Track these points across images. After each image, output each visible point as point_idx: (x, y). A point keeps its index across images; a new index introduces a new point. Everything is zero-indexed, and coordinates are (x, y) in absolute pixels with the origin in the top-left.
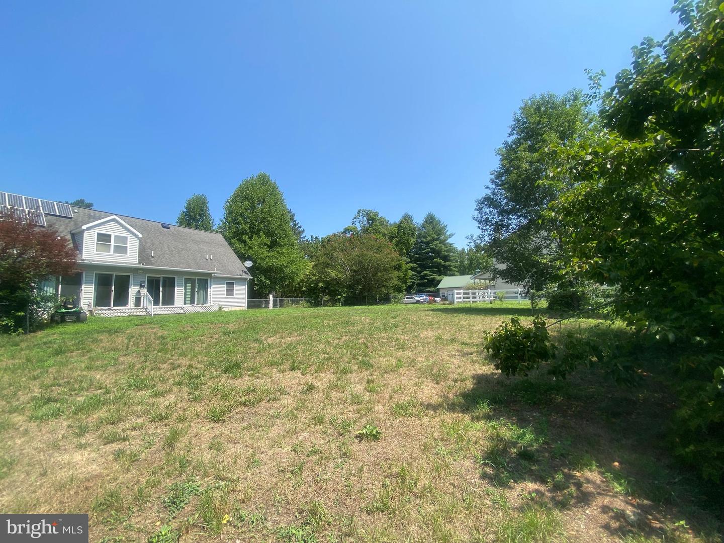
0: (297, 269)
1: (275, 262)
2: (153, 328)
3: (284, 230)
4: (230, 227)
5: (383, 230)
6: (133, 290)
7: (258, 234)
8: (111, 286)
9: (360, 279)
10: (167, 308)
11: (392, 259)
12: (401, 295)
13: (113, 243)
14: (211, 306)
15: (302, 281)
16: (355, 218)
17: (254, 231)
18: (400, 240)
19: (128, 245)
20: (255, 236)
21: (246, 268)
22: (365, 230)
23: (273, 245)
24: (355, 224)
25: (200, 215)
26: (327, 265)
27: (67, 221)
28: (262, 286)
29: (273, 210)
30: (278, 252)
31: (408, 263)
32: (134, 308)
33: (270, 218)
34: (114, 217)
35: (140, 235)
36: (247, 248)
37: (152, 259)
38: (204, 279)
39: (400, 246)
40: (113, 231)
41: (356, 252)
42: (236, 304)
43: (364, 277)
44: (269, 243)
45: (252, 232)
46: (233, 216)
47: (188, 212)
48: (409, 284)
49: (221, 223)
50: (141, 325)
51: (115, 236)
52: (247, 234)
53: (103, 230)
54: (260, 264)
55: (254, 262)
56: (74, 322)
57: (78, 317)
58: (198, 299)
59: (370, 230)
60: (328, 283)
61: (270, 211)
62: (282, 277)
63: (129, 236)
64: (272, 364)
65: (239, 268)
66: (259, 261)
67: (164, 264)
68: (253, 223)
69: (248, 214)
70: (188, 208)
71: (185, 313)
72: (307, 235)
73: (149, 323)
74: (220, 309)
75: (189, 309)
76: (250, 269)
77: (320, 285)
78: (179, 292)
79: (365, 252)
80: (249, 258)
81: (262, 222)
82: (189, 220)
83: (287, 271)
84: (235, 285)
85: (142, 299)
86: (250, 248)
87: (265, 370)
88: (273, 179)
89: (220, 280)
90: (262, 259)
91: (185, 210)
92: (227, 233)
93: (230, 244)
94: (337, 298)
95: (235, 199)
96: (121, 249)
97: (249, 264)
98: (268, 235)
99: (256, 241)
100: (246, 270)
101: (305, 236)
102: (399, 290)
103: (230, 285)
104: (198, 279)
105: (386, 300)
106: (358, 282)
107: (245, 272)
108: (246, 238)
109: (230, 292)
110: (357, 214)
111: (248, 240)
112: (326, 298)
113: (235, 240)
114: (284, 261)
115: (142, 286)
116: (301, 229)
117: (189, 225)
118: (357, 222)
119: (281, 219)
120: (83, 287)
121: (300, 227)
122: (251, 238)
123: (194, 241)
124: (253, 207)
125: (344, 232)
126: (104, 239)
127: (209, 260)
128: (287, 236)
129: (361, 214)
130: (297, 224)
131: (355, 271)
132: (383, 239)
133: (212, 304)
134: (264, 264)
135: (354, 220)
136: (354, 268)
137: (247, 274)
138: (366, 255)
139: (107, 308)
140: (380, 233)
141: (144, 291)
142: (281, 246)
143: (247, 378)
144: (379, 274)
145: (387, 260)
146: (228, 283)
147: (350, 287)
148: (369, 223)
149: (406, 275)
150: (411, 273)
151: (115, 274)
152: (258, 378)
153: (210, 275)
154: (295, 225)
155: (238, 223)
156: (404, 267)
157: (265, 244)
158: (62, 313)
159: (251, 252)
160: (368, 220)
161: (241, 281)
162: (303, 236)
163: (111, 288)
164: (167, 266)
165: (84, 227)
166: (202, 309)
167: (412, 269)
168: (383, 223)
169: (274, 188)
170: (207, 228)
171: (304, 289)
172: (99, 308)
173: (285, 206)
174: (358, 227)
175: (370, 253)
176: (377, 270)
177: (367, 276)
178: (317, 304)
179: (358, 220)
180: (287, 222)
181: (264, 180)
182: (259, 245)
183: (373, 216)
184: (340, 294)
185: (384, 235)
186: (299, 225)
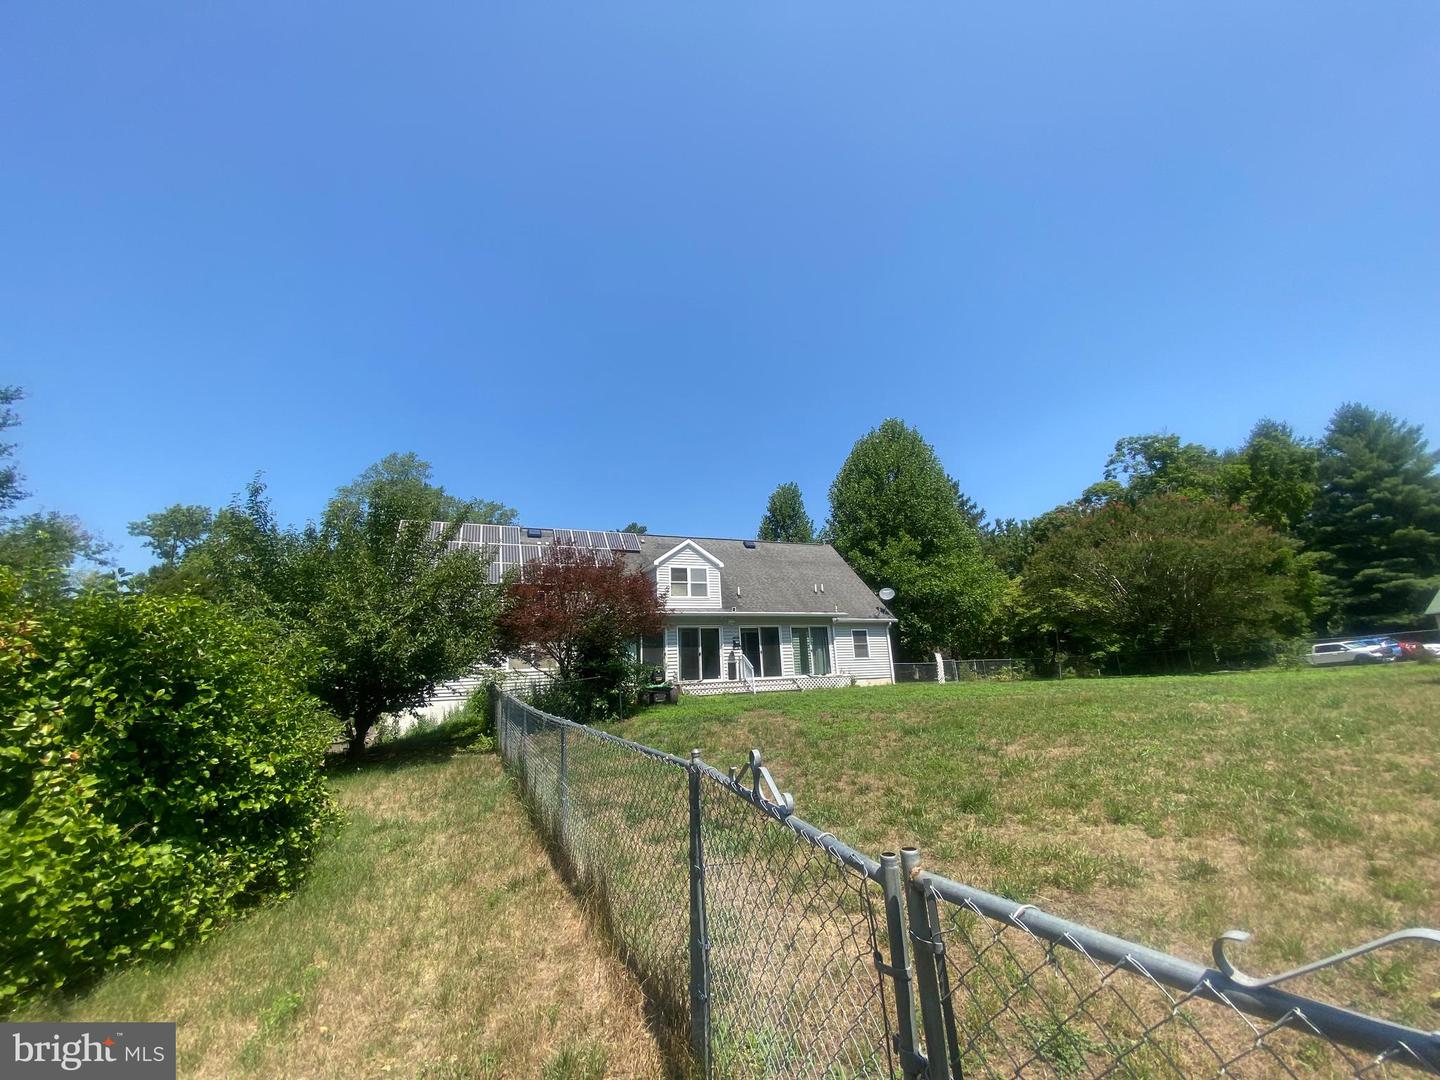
0: (987, 596)
1: (938, 586)
2: (775, 716)
3: (945, 519)
4: (843, 530)
5: (1203, 476)
6: (724, 651)
7: (894, 535)
8: (697, 646)
9: (1162, 609)
10: (773, 681)
11: (1258, 546)
12: (1297, 642)
13: (689, 582)
14: (838, 677)
15: (997, 621)
16: (1112, 462)
17: (888, 531)
18: (1265, 494)
19: (708, 583)
20: (890, 540)
21: (885, 602)
22: (1145, 486)
23: (928, 551)
24: (1115, 477)
25: (790, 517)
26: (1062, 581)
27: (635, 555)
28: (917, 635)
29: (918, 481)
30: (939, 565)
31: (1301, 551)
32: (728, 680)
33: (914, 501)
34: (688, 541)
35: (722, 565)
36: (878, 564)
37: (739, 600)
38: (820, 628)
39: (1267, 509)
40: (689, 562)
41: (1137, 541)
42: (876, 673)
43: (1171, 601)
44: (919, 549)
45: (884, 534)
46: (845, 511)
47: (774, 516)
48: (1321, 610)
49: (828, 526)
50: (752, 710)
51: (692, 570)
52: (876, 538)
53: (676, 564)
54: (907, 592)
55: (897, 590)
56: (664, 703)
57: (669, 696)
58: (815, 664)
59: (1162, 483)
60: (1063, 623)
61: (913, 486)
62: (957, 616)
63: (707, 567)
64: (1057, 804)
65: (869, 603)
66: (905, 587)
67: (756, 609)
68: (884, 516)
69: (872, 500)
70: (772, 510)
71: (800, 690)
72: (989, 522)
73: (761, 707)
74: (853, 681)
75: (805, 682)
76: (889, 604)
77: (1045, 628)
78: (787, 652)
79: (1166, 540)
80: (886, 583)
81: (899, 511)
82: (776, 529)
83: (965, 601)
84: (868, 638)
85: (737, 665)
86: (885, 563)
87: (1048, 814)
88: (909, 427)
89: (845, 627)
90: (912, 582)
91: (768, 514)
92: (839, 543)
93: (847, 559)
94: (1094, 655)
95: (846, 479)
96: (699, 589)
97: (887, 594)
98: (915, 532)
99: (893, 549)
100: (884, 607)
101: (989, 524)
102: (1290, 630)
103: (860, 636)
104: (812, 629)
105: (1253, 656)
106: (1155, 615)
107: (883, 611)
108: (874, 545)
109: (861, 650)
110: (1115, 453)
111: (878, 548)
112: (1062, 657)
113: (856, 553)
114: (954, 581)
115: (735, 645)
116: (975, 511)
117: (776, 537)
118: (1120, 469)
119: (936, 499)
120: (667, 649)
121: (975, 507)
122: (883, 544)
123: (792, 563)
124: (879, 488)
125: (1086, 500)
126: (679, 575)
127: (819, 593)
128: (953, 530)
129: (1125, 451)
130: (967, 501)
131: (1141, 588)
132: (1208, 500)
133: (838, 674)
134: (914, 592)
135: (1111, 467)
136: (1140, 580)
137: (887, 613)
138: (1169, 547)
139: (696, 681)
140: (1192, 484)
141: (739, 653)
142: (946, 552)
143: (1021, 828)
144: (1219, 591)
145: (1241, 551)
146: (856, 634)
147: (1129, 629)
148: (1153, 467)
149: (1303, 585)
150: (1318, 578)
151: (700, 627)
152: (1043, 830)
153: (829, 619)
154: (963, 504)
155: (856, 520)
156: (1293, 565)
157: (911, 553)
158: (650, 689)
159: (887, 572)
160: (1150, 459)
161: (877, 628)
162: (983, 523)
163: (698, 650)
164: (761, 609)
165: (656, 562)
166: (824, 682)
167: (1323, 567)
168: (1195, 457)
169: (915, 440)
170: (804, 539)
171: (1005, 638)
172: (687, 682)
173: (941, 470)
174: (1124, 481)
175: (1180, 540)
176: (1206, 580)
177: (1180, 597)
178: (1046, 672)
179: (1119, 467)
180: (947, 501)
181: (893, 432)
182: (902, 555)
183: (1166, 449)
184: (1099, 647)
185: (1207, 488)
186: (971, 503)
